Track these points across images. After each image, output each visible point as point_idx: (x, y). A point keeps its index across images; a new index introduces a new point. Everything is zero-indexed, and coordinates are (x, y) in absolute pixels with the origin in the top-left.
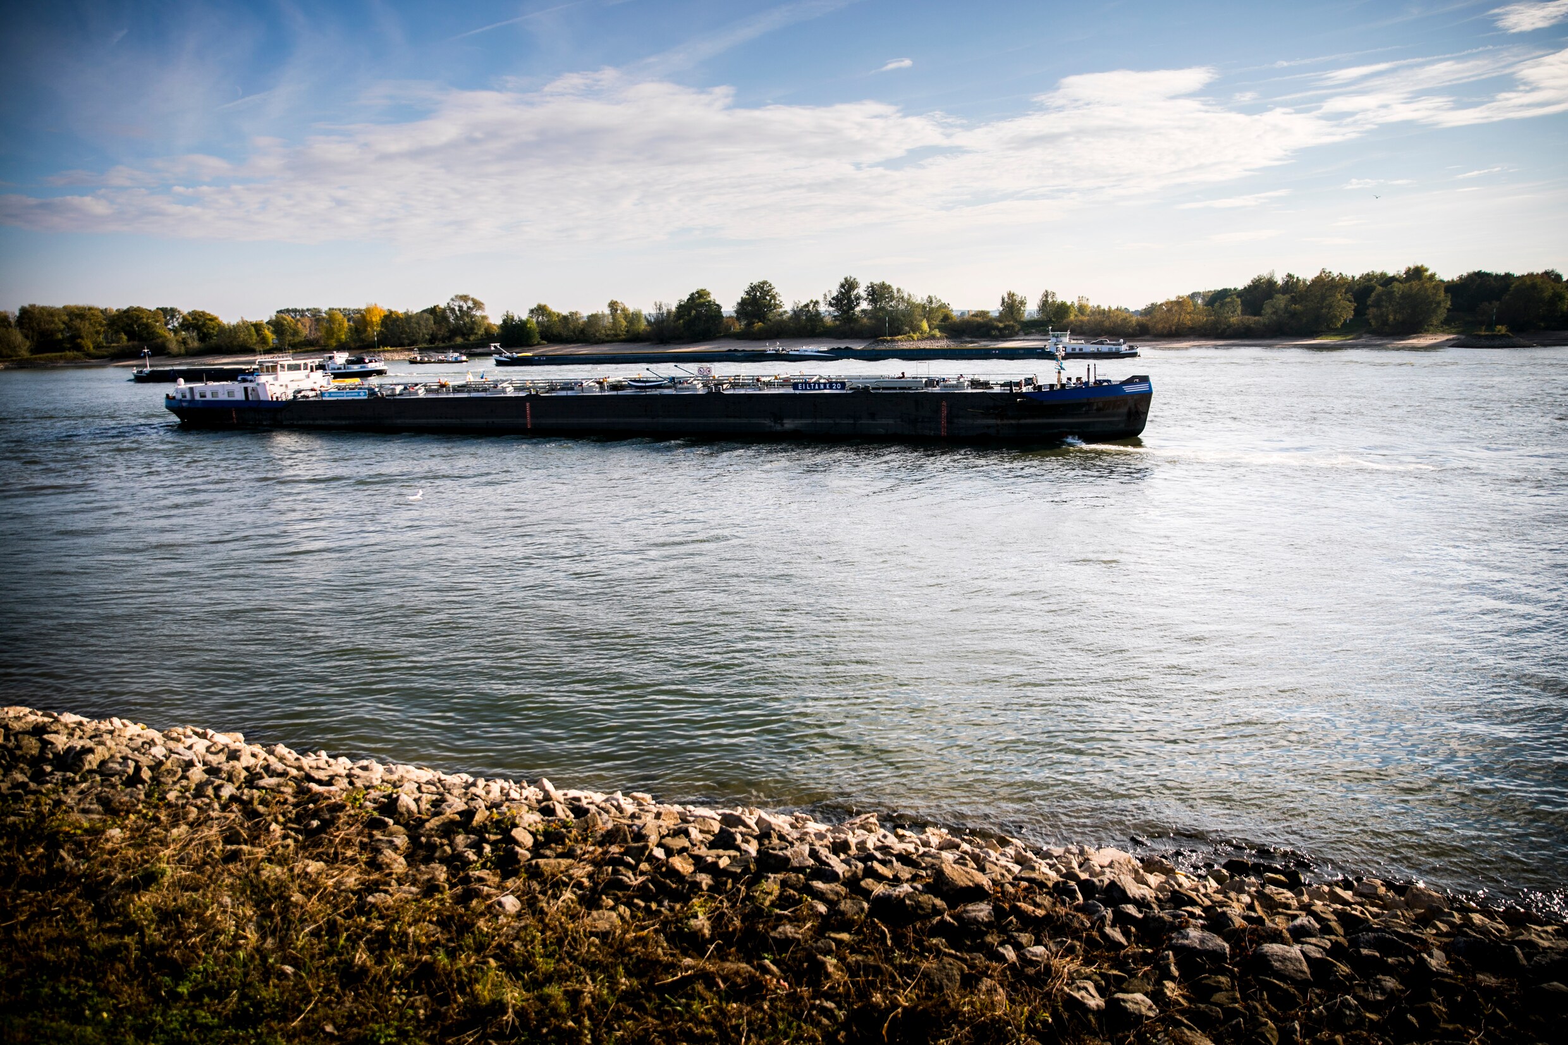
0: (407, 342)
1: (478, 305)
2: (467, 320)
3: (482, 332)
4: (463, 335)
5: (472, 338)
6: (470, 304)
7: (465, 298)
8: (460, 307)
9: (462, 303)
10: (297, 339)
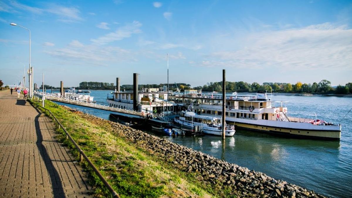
0: (309, 91)
1: (329, 82)
2: (325, 86)
3: (329, 90)
4: (324, 90)
5: (327, 91)
6: (327, 82)
7: (325, 81)
8: (324, 83)
9: (324, 82)
10: (278, 90)
